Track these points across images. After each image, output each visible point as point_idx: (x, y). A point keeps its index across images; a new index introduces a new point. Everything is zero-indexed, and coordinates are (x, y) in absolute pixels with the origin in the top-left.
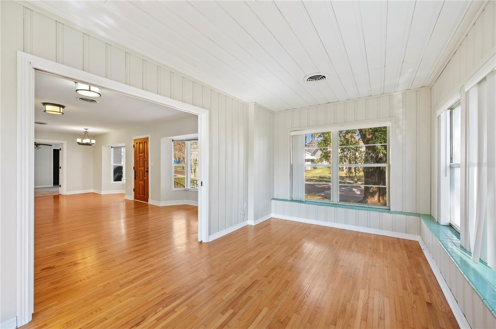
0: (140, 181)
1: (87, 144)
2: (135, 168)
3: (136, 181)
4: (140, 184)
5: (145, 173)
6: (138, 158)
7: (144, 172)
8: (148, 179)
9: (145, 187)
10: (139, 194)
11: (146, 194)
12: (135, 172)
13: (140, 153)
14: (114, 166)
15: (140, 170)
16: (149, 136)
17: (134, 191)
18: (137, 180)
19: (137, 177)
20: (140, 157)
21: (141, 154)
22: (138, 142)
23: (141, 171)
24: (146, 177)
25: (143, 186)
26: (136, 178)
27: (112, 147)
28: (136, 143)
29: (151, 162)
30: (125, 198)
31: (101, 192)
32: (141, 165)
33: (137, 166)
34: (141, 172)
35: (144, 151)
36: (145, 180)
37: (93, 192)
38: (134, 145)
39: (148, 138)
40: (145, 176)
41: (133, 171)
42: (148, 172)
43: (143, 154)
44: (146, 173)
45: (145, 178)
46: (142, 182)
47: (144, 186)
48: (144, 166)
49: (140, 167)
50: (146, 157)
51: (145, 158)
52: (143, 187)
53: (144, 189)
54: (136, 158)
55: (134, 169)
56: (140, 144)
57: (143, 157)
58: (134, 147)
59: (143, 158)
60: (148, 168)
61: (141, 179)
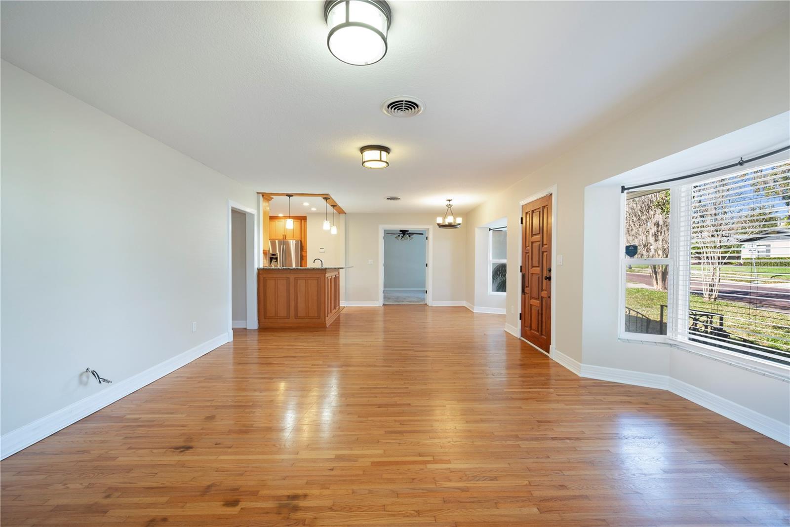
0: (532, 298)
1: (450, 226)
2: (523, 268)
3: (525, 296)
4: (532, 305)
5: (542, 280)
6: (529, 246)
7: (540, 279)
8: (550, 297)
9: (542, 314)
10: (531, 329)
11: (544, 333)
12: (523, 277)
13: (533, 235)
14: (493, 264)
15: (532, 274)
16: (553, 190)
17: (520, 319)
18: (527, 295)
19: (527, 288)
20: (533, 243)
21: (534, 237)
22: (529, 209)
23: (534, 276)
24: (544, 292)
25: (538, 310)
26: (526, 291)
27: (490, 229)
28: (526, 213)
29: (557, 255)
30: (505, 329)
31: (473, 309)
32: (535, 263)
33: (527, 265)
34: (535, 278)
35: (541, 229)
36: (542, 298)
37: (465, 305)
38: (522, 219)
39: (551, 194)
40: (544, 288)
41: (520, 275)
42: (549, 278)
43: (539, 236)
44: (544, 281)
45: (544, 294)
46: (535, 302)
47: (540, 312)
48: (541, 265)
49: (532, 267)
50: (545, 243)
51: (543, 245)
52: (538, 314)
53: (540, 319)
54: (526, 247)
55: (521, 271)
56: (534, 214)
57: (538, 243)
58: (522, 223)
59: (539, 245)
60: (550, 270)
61: (535, 294)
